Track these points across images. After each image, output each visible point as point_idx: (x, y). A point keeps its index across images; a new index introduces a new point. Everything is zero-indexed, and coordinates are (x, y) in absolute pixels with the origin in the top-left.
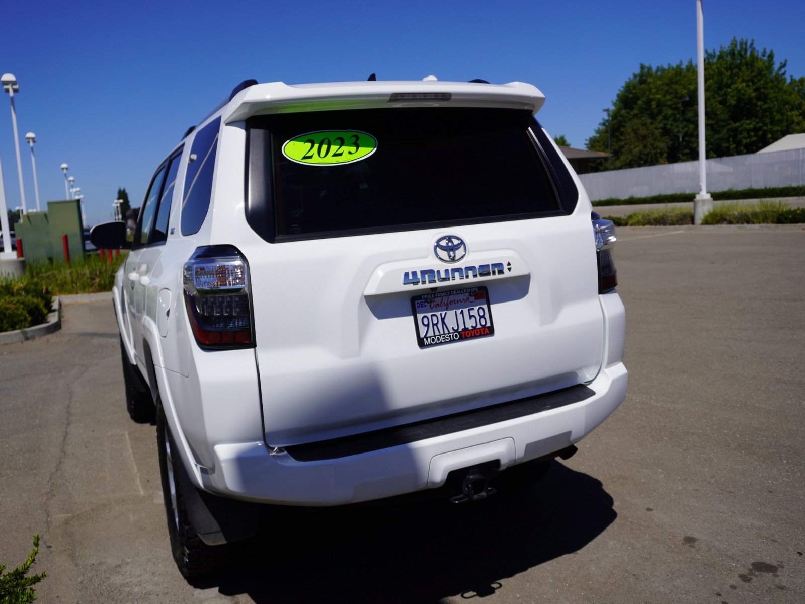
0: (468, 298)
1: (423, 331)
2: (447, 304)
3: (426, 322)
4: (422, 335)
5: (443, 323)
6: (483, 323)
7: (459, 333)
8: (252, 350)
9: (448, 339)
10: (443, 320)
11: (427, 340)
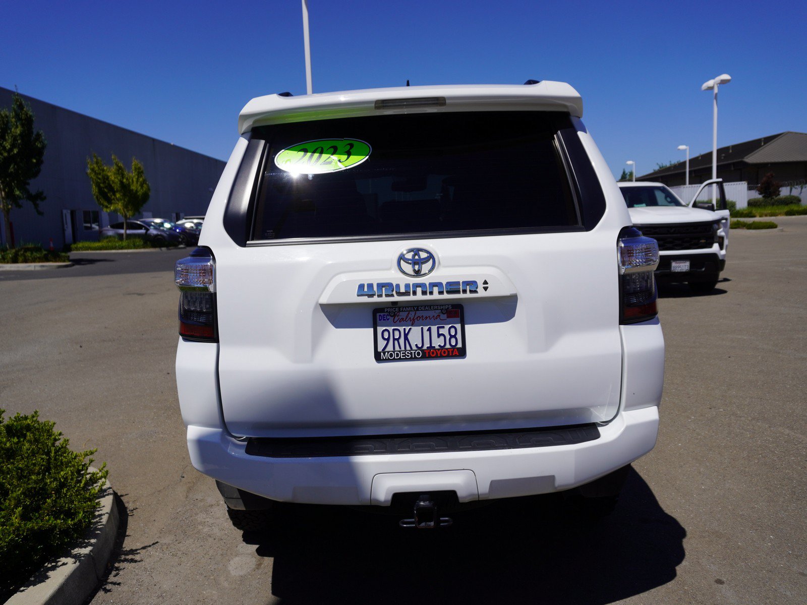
0: (439, 316)
1: (381, 344)
2: (414, 320)
3: (386, 336)
4: (380, 349)
5: (406, 338)
6: (453, 343)
7: (423, 351)
8: (215, 345)
9: (408, 356)
10: (406, 336)
11: (384, 354)
